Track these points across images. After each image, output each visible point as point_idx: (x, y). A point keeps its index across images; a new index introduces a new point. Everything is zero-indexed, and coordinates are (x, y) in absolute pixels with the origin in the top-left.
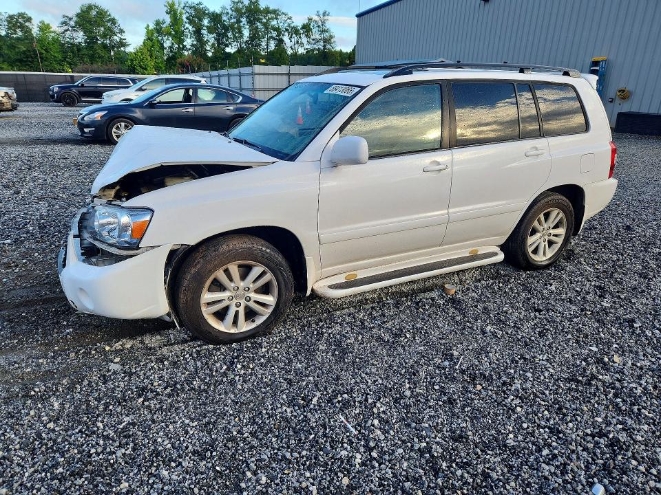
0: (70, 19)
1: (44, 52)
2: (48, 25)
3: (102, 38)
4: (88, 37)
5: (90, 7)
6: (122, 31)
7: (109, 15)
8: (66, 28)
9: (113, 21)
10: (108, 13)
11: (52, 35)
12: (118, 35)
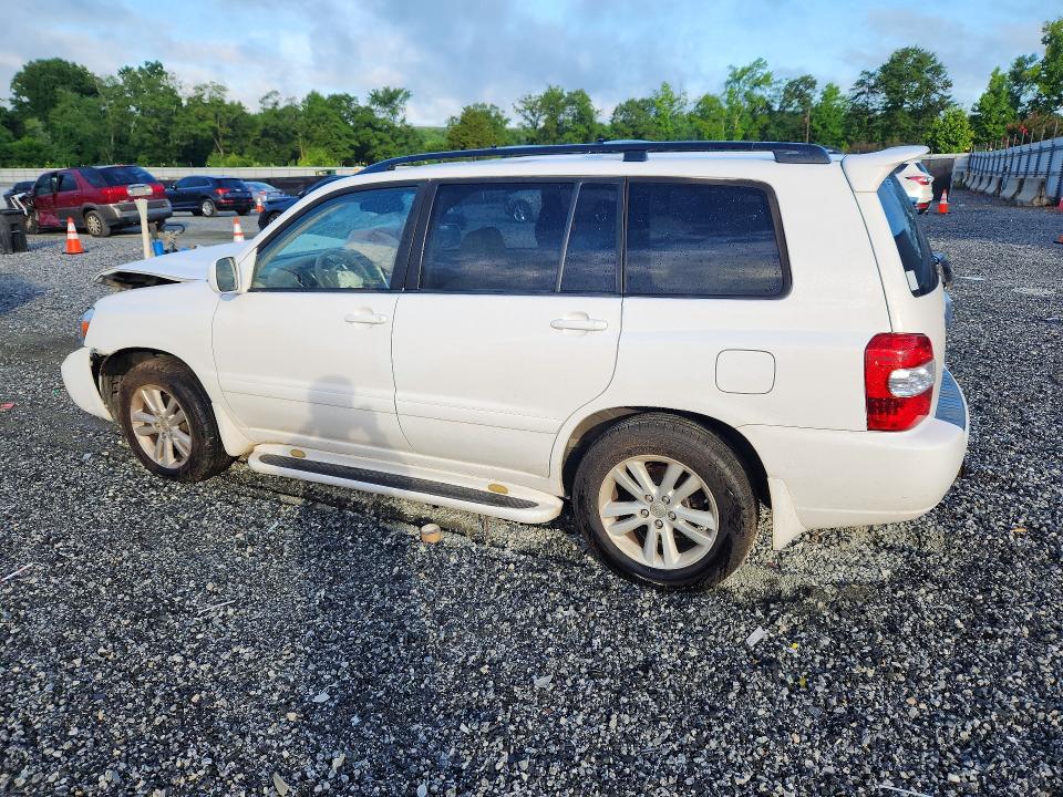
0: (871, 76)
1: (819, 128)
2: (837, 88)
3: (911, 98)
4: (891, 100)
5: (905, 53)
6: (948, 84)
7: (934, 61)
8: (861, 90)
9: (937, 70)
10: (932, 59)
11: (838, 102)
12: (941, 91)
